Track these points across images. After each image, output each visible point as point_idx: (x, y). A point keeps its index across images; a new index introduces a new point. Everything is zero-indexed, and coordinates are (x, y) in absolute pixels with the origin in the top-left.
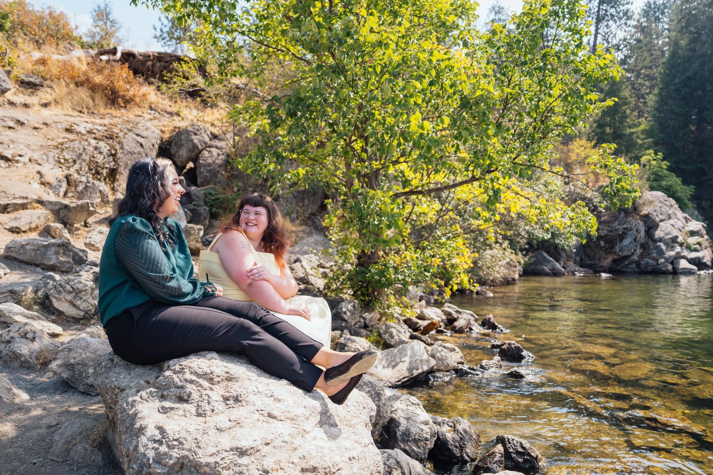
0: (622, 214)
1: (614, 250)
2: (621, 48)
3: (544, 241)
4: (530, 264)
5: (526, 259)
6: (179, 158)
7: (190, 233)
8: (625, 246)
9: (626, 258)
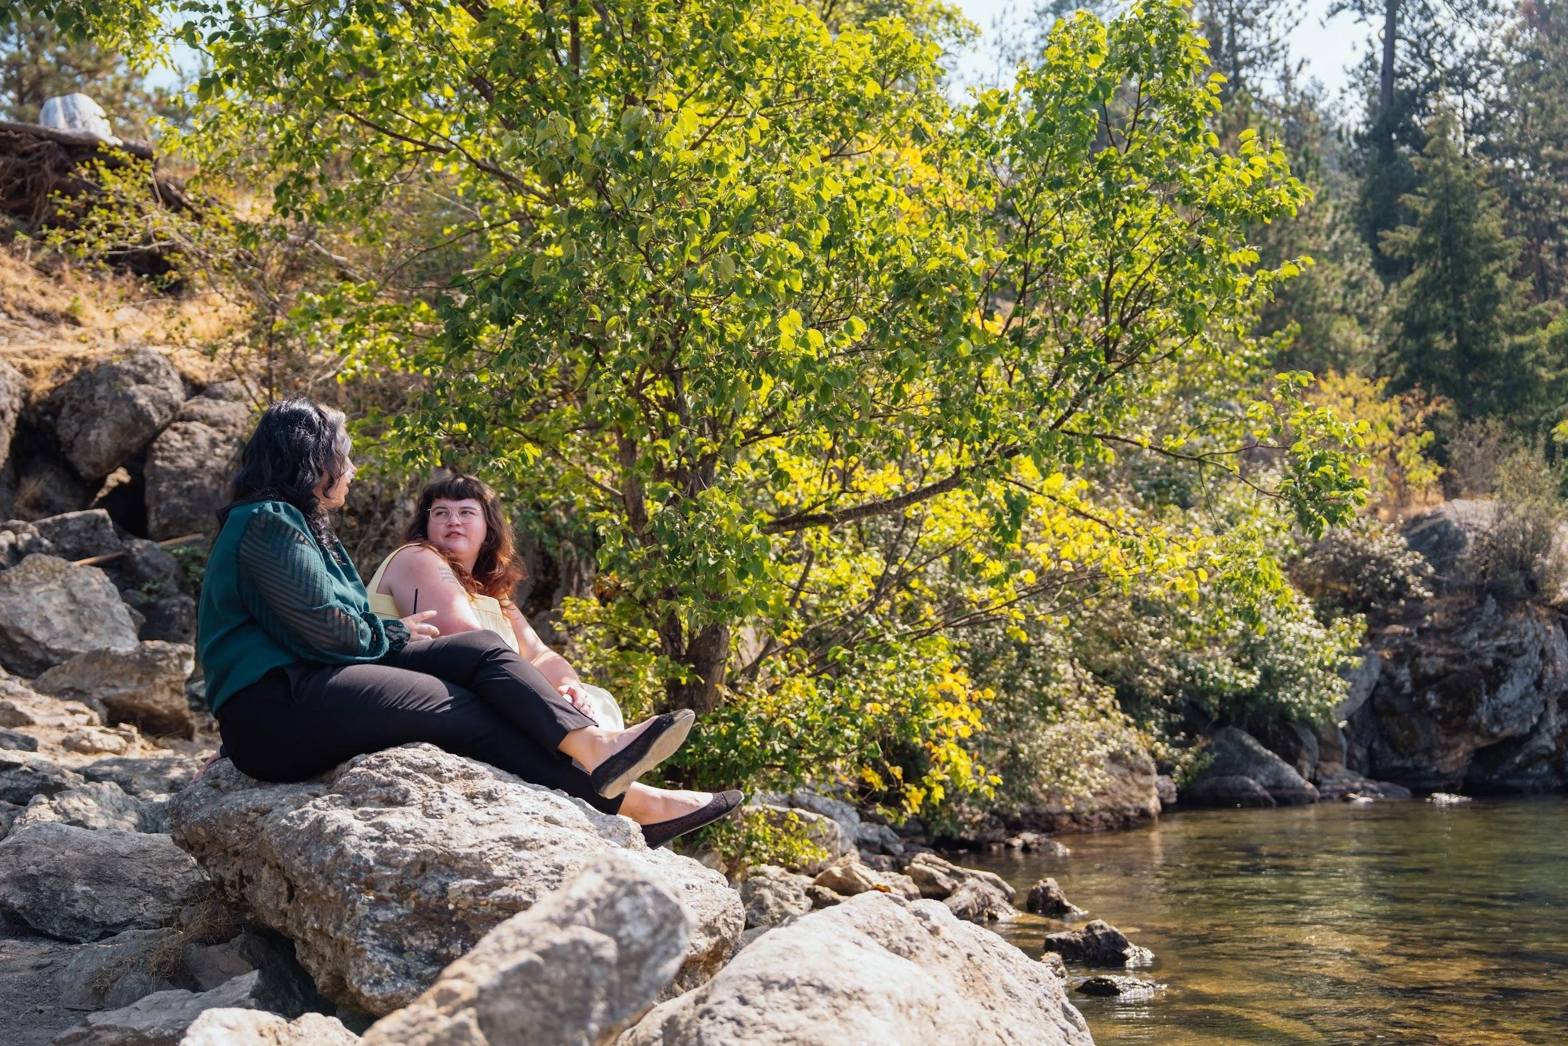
0: (1491, 605)
1: (1473, 718)
2: (1473, 79)
3: (1242, 698)
4: (1202, 773)
5: (1189, 757)
6: (87, 453)
7: (154, 666)
8: (1509, 706)
9: (1516, 742)
